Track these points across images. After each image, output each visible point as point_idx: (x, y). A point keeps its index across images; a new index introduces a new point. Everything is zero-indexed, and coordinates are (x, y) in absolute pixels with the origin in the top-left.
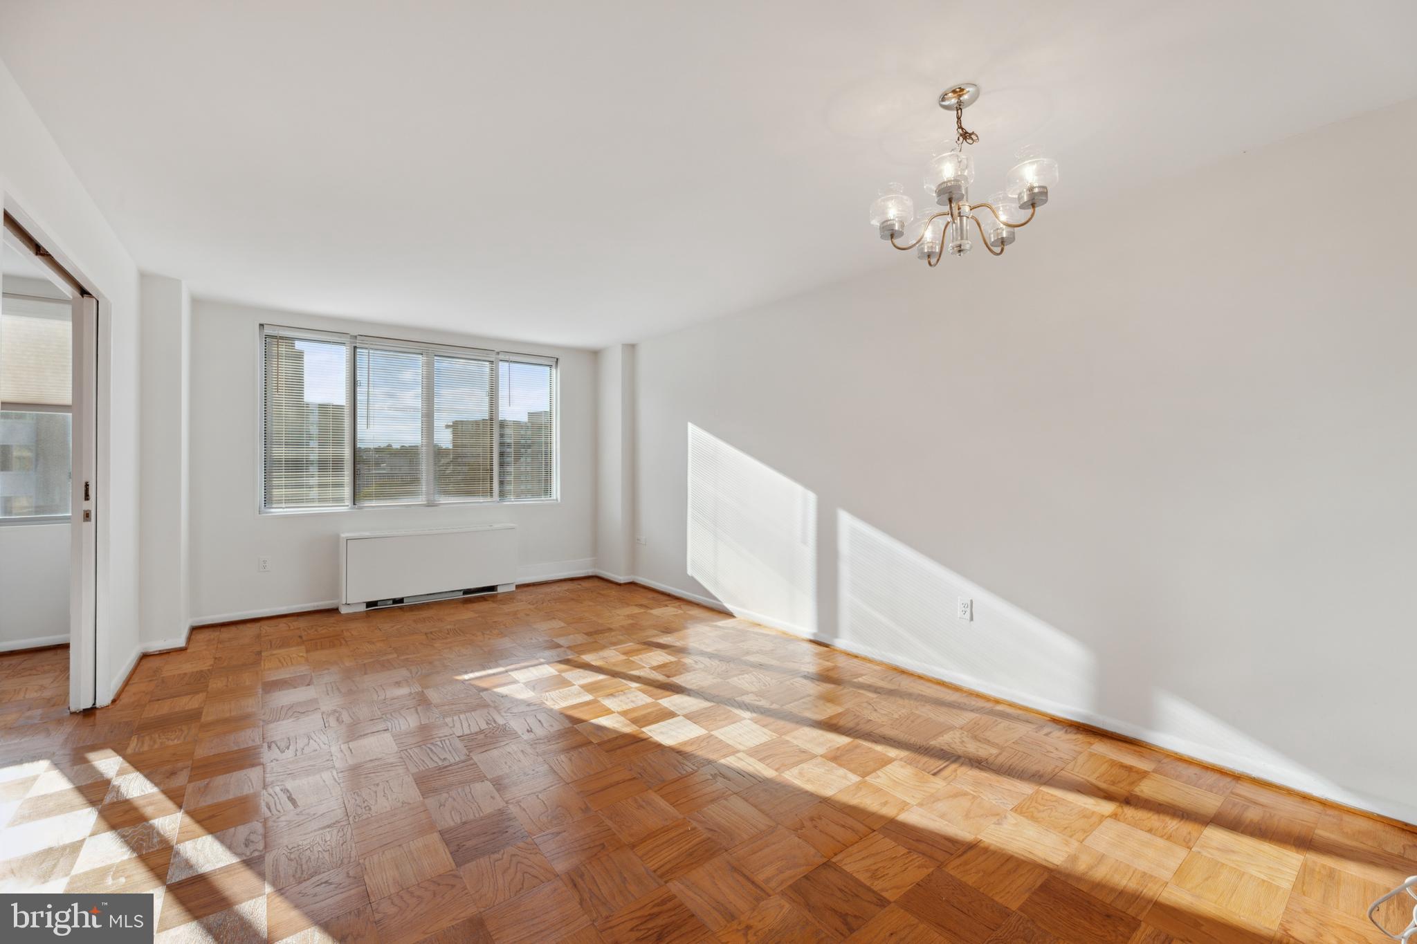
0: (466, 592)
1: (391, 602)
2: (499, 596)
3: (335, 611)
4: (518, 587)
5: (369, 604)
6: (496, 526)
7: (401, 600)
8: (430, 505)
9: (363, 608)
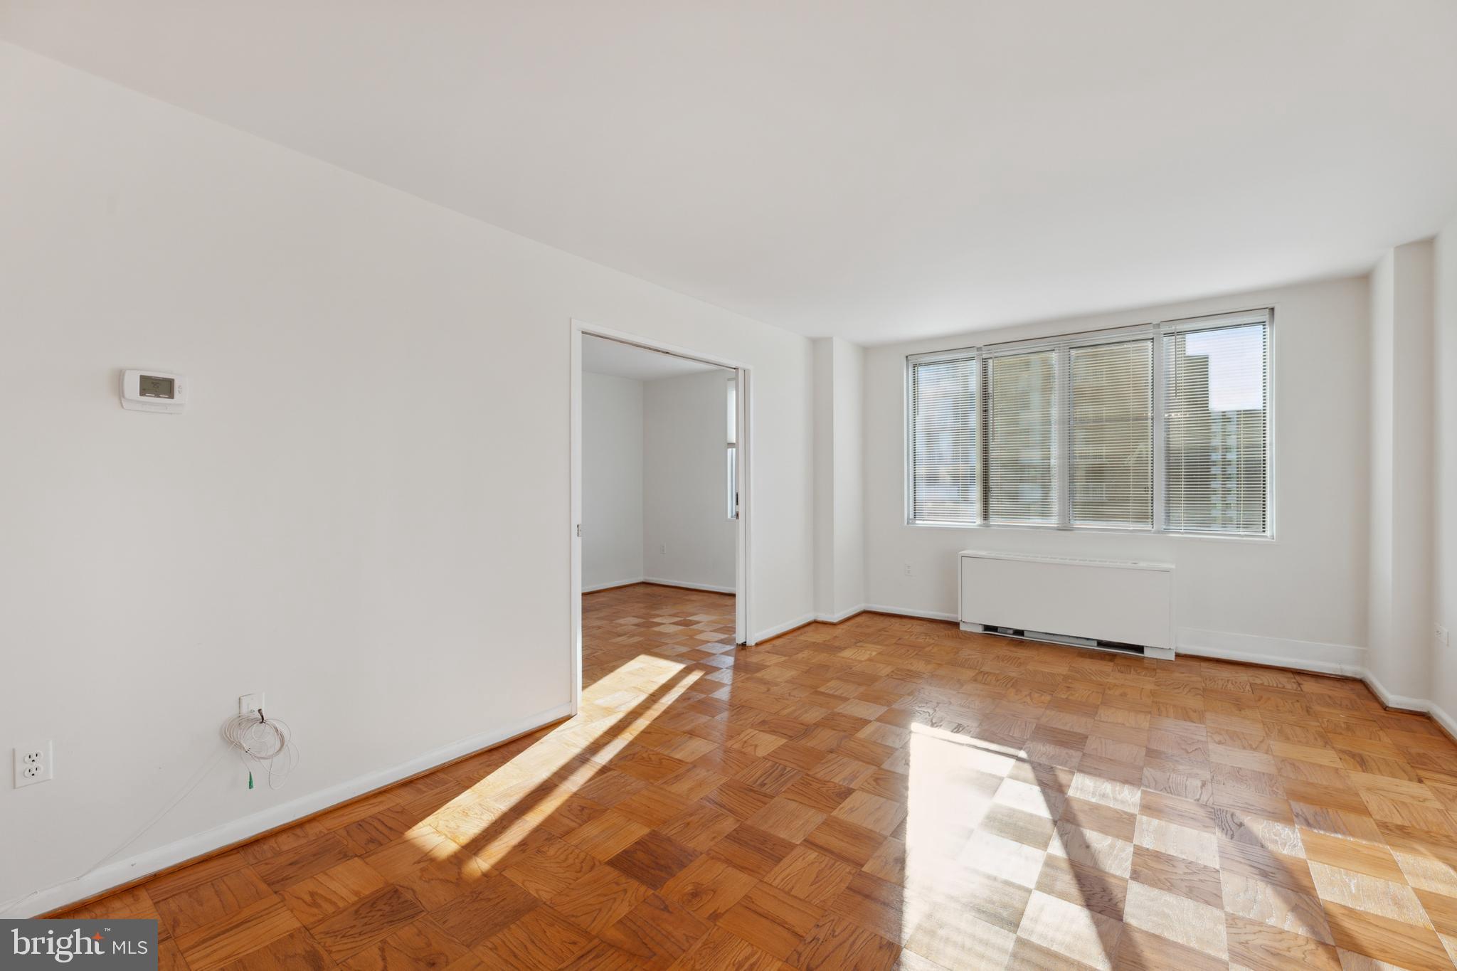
0: (1100, 643)
1: (1011, 632)
2: (1146, 661)
3: (956, 625)
4: (1178, 655)
5: (987, 628)
6: (1142, 564)
7: (1021, 633)
8: (1065, 528)
9: (980, 630)
